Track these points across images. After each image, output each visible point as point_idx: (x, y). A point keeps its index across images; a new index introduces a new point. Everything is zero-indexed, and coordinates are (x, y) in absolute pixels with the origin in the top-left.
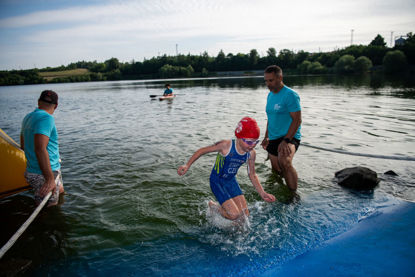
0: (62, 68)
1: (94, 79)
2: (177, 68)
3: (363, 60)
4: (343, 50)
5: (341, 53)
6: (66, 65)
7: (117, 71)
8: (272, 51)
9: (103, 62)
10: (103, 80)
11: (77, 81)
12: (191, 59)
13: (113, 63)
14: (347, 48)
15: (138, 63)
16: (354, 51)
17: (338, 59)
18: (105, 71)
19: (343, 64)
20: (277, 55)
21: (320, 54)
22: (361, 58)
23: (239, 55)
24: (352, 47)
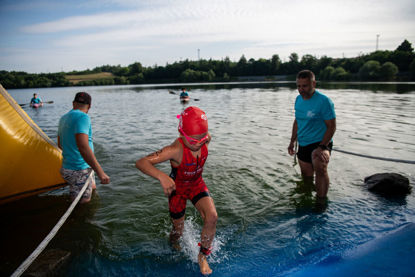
0: (87, 72)
1: (118, 82)
2: (199, 73)
3: (389, 66)
4: (367, 56)
5: (365, 58)
6: (91, 69)
7: (140, 75)
8: (294, 56)
9: (127, 66)
10: (126, 84)
11: (102, 84)
12: (213, 63)
13: (136, 67)
14: (372, 54)
15: (160, 68)
16: (379, 56)
17: (362, 64)
18: (128, 75)
19: (367, 70)
20: (299, 60)
21: (344, 60)
22: (387, 64)
23: (260, 60)
24: (377, 52)
